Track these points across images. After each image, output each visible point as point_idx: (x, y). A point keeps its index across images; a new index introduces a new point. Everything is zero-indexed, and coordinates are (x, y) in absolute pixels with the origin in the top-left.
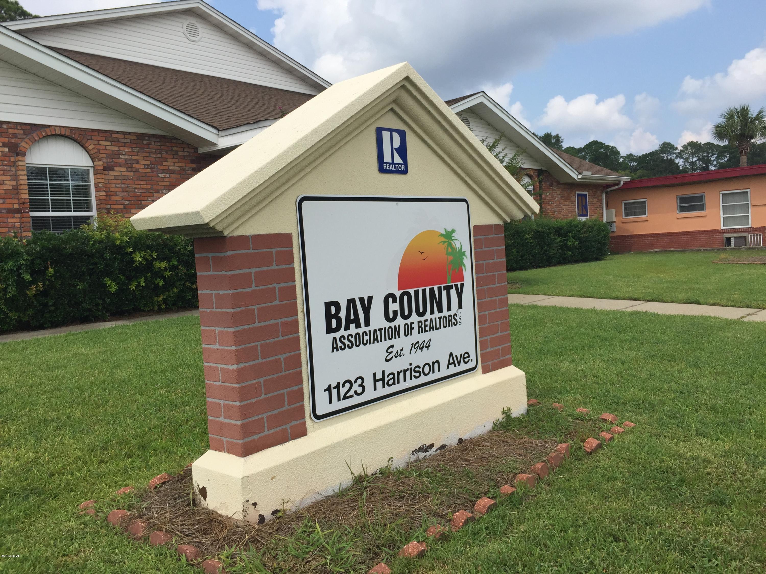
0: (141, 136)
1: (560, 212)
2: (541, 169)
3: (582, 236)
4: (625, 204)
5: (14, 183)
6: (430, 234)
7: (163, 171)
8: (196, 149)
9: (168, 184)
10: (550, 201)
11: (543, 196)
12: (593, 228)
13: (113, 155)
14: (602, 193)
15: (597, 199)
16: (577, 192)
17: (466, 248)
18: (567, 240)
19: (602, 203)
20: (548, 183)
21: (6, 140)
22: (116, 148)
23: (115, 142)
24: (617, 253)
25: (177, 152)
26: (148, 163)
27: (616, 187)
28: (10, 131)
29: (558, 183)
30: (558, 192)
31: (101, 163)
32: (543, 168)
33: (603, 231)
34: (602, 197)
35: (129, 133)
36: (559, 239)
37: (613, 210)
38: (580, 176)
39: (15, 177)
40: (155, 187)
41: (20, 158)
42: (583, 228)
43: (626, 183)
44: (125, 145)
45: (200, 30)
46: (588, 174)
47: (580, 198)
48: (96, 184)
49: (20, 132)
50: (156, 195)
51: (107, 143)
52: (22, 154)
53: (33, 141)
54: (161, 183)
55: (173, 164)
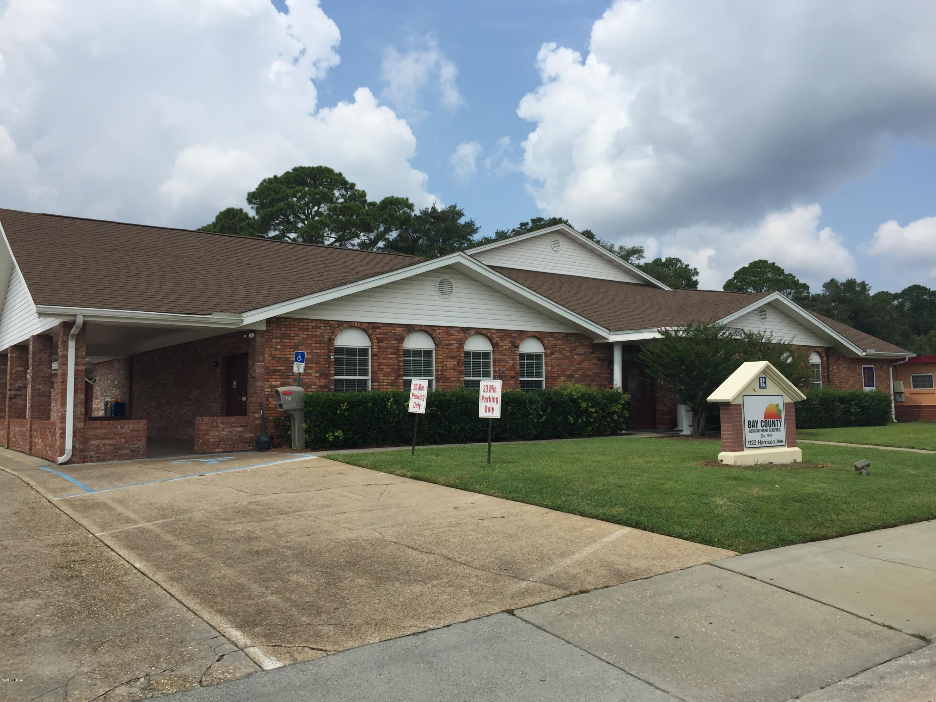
0: (567, 334)
1: (847, 382)
2: (828, 347)
3: (864, 404)
4: (913, 377)
5: (513, 362)
6: (771, 405)
7: (577, 354)
8: (593, 340)
9: (578, 362)
10: (837, 373)
11: (831, 369)
12: (874, 398)
13: (554, 346)
14: (889, 366)
15: (883, 372)
16: (863, 366)
17: (782, 409)
18: (849, 407)
19: (889, 376)
20: (835, 358)
21: (510, 340)
22: (555, 342)
23: (555, 338)
24: (904, 422)
25: (583, 342)
26: (569, 349)
27: (902, 362)
28: (513, 335)
29: (845, 358)
30: (845, 366)
31: (549, 351)
32: (830, 346)
33: (884, 401)
34: (889, 370)
35: (561, 333)
36: (842, 406)
37: (902, 382)
38: (864, 354)
39: (514, 360)
40: (572, 364)
41: (517, 349)
42: (865, 398)
43: (911, 359)
44: (559, 340)
45: (562, 243)
46: (872, 351)
47: (866, 371)
48: (545, 362)
49: (516, 335)
50: (572, 368)
51: (552, 339)
52: (517, 347)
53: (522, 340)
54: (575, 361)
55: (581, 350)
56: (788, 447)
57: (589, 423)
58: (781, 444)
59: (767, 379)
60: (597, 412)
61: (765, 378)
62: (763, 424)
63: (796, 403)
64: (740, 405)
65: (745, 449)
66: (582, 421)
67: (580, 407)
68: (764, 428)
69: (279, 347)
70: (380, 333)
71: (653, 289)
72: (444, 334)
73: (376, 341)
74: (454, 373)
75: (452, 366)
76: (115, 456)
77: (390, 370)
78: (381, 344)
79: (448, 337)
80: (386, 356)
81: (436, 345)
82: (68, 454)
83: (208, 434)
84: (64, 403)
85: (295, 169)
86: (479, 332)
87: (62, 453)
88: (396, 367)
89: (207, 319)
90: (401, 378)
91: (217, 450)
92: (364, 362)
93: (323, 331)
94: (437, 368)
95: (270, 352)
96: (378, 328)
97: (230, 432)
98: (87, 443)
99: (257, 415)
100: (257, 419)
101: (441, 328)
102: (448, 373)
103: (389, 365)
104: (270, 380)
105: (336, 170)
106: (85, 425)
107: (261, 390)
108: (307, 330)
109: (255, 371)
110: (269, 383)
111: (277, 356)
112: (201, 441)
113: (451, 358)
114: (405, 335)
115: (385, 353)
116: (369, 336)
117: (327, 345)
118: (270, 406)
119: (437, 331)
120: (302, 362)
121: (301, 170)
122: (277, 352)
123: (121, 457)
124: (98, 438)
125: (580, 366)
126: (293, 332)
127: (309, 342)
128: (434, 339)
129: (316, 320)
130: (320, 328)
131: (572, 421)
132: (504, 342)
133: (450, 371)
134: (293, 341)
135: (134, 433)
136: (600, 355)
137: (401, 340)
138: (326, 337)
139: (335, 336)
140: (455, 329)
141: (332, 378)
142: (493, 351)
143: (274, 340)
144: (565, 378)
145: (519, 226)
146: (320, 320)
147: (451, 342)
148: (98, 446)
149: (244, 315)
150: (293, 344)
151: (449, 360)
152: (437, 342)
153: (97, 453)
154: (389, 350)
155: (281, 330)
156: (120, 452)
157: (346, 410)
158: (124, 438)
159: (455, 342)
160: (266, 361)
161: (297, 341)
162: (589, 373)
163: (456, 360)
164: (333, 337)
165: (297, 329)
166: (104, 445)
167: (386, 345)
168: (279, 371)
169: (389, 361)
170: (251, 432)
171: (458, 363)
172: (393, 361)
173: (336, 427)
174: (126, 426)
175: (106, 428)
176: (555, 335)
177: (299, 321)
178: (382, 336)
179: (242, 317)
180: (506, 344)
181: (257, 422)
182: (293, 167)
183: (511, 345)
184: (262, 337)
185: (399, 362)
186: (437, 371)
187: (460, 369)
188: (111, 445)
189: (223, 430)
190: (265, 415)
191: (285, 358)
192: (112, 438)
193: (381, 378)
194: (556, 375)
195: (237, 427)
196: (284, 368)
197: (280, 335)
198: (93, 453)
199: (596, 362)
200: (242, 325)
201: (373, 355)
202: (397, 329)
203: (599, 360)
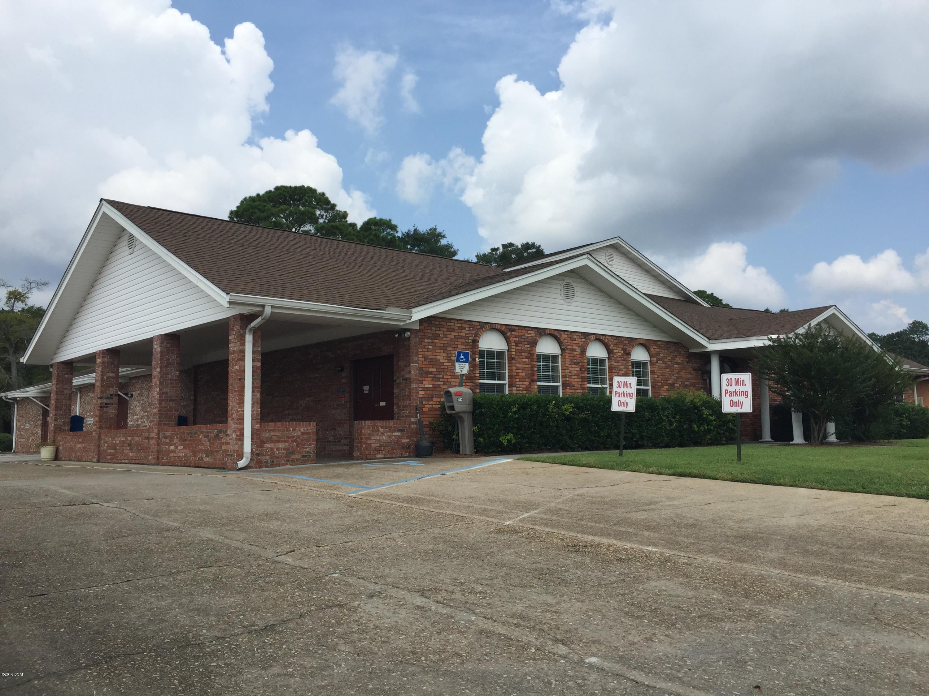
0: (668, 343)
5: (625, 370)
7: (676, 363)
8: (688, 350)
9: (677, 371)
12: (919, 412)
13: (658, 354)
14: (915, 382)
15: (910, 388)
18: (902, 420)
19: (914, 391)
21: (623, 346)
22: (658, 350)
23: (658, 346)
25: (680, 351)
26: (670, 358)
28: (625, 342)
31: (655, 359)
34: (914, 386)
35: (663, 341)
38: (900, 369)
39: (626, 367)
40: (673, 373)
41: (629, 356)
44: (662, 348)
45: (615, 257)
46: (908, 367)
48: (651, 371)
49: (627, 342)
50: (673, 377)
51: (656, 347)
52: (629, 354)
53: (633, 347)
54: (675, 371)
55: (679, 360)
57: (709, 431)
66: (704, 428)
67: (702, 415)
69: (430, 347)
70: (516, 336)
71: (695, 305)
72: (569, 339)
73: (514, 344)
74: (578, 380)
75: (576, 372)
76: (288, 461)
77: (524, 374)
78: (517, 348)
79: (572, 342)
80: (521, 360)
81: (562, 350)
82: (247, 458)
83: (370, 439)
84: (241, 402)
85: (277, 188)
86: (599, 339)
87: (241, 457)
88: (530, 372)
89: (381, 315)
90: (535, 383)
91: (378, 456)
92: (501, 366)
93: (468, 332)
94: (564, 374)
95: (422, 353)
96: (514, 330)
97: (389, 437)
98: (262, 446)
99: (413, 419)
100: (413, 423)
101: (566, 333)
102: (573, 380)
103: (523, 369)
104: (424, 382)
105: (319, 191)
106: (261, 427)
107: (416, 392)
108: (453, 330)
109: (410, 372)
110: (423, 386)
111: (430, 357)
112: (364, 446)
113: (576, 364)
114: (538, 338)
115: (520, 357)
116: (507, 339)
117: (471, 347)
118: (424, 409)
119: (563, 335)
120: (466, 362)
121: (283, 189)
122: (429, 353)
123: (293, 462)
124: (272, 442)
125: (679, 375)
126: (442, 333)
127: (456, 343)
128: (560, 343)
129: (461, 320)
130: (464, 328)
131: (696, 429)
132: (618, 349)
133: (574, 377)
134: (442, 342)
135: (306, 436)
136: (694, 365)
137: (534, 344)
138: (470, 338)
139: (479, 338)
140: (577, 334)
141: (477, 381)
142: (609, 358)
143: (426, 341)
144: (667, 387)
145: (490, 251)
146: (465, 321)
147: (575, 347)
148: (272, 449)
149: (414, 310)
150: (442, 345)
151: (573, 366)
152: (563, 347)
153: (272, 458)
154: (523, 354)
155: (432, 330)
156: (293, 457)
157: (515, 413)
158: (296, 441)
159: (577, 348)
160: (419, 362)
161: (446, 342)
162: (687, 383)
163: (579, 366)
164: (477, 338)
165: (445, 329)
166: (278, 449)
167: (520, 348)
168: (431, 373)
169: (524, 366)
170: (407, 438)
171: (581, 370)
172: (527, 366)
173: (507, 431)
174: (297, 429)
175: (279, 430)
176: (658, 343)
177: (447, 321)
178: (517, 339)
179: (411, 313)
180: (619, 352)
181: (413, 426)
182: (274, 187)
183: (623, 352)
184: (416, 337)
185: (533, 366)
186: (564, 376)
187: (583, 375)
188: (284, 449)
189: (383, 434)
190: (422, 419)
191: (436, 359)
192: (286, 442)
193: (517, 383)
194: (660, 384)
195: (395, 431)
196: (435, 370)
197: (430, 335)
198: (268, 457)
199: (692, 372)
200: (409, 321)
201: (511, 359)
202: (529, 332)
203: (694, 370)
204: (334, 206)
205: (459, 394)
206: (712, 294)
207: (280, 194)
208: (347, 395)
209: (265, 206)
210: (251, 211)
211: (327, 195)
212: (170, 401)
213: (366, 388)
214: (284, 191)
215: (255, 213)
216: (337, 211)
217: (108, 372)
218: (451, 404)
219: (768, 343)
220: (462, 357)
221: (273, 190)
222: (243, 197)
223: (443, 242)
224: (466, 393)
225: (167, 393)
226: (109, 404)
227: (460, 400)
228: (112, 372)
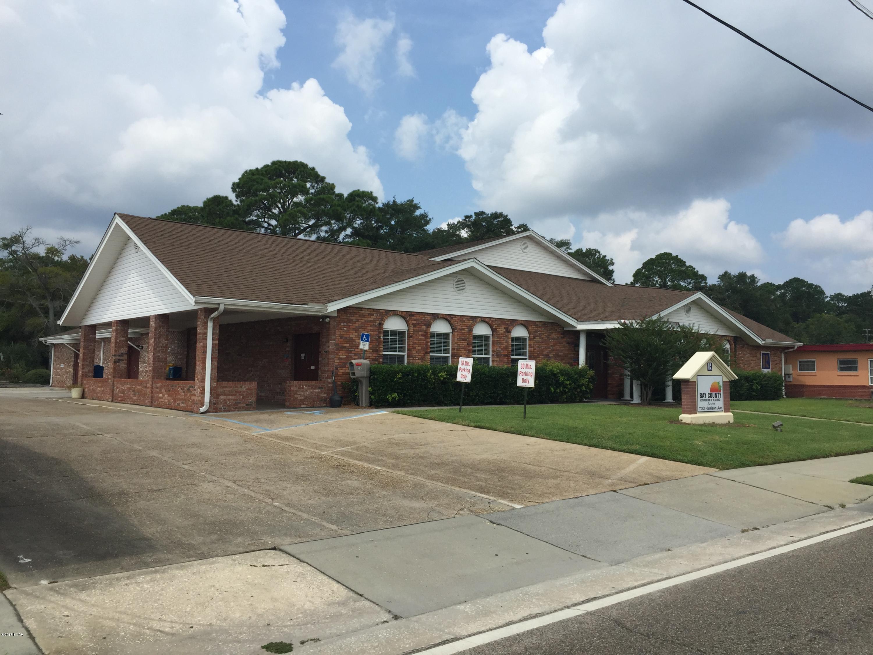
0: (545, 323)
1: (749, 365)
2: (736, 336)
3: (763, 383)
4: (800, 362)
5: (506, 344)
6: (715, 382)
7: (552, 339)
8: (563, 328)
9: (552, 344)
10: (742, 357)
11: (737, 354)
12: (771, 378)
13: (536, 332)
14: (781, 353)
15: (777, 357)
16: (762, 352)
17: (722, 386)
18: (753, 385)
19: (781, 360)
20: (741, 345)
21: (505, 326)
22: (537, 329)
23: (537, 326)
24: (791, 397)
25: (556, 329)
26: (546, 335)
27: (792, 350)
28: (507, 322)
29: (748, 345)
30: (748, 352)
31: (533, 335)
32: (738, 336)
33: (778, 380)
34: (781, 355)
35: (541, 322)
36: (747, 384)
37: (791, 366)
38: (764, 342)
39: (507, 342)
40: (548, 346)
41: (509, 334)
42: (764, 378)
43: (799, 347)
44: (540, 327)
46: (769, 341)
47: (764, 356)
48: (529, 344)
49: (509, 323)
50: (548, 349)
51: (534, 326)
52: (510, 332)
53: (514, 327)
54: (550, 344)
55: (555, 336)
56: (725, 412)
57: (564, 392)
58: (720, 410)
59: (713, 364)
60: (570, 384)
61: (711, 363)
62: (709, 395)
63: (731, 382)
64: (695, 382)
65: (697, 412)
66: (560, 390)
67: (559, 380)
68: (710, 398)
69: (345, 329)
70: (415, 320)
71: (599, 285)
72: (459, 321)
73: (412, 326)
74: (465, 352)
75: (463, 346)
76: (236, 408)
77: (420, 348)
78: (415, 328)
79: (461, 323)
80: (418, 337)
81: (453, 329)
82: (207, 405)
83: (296, 394)
84: (204, 368)
85: (274, 163)
86: (484, 320)
87: (202, 405)
88: (424, 346)
89: (304, 308)
90: (428, 355)
91: (303, 406)
92: (402, 342)
93: (376, 317)
94: (453, 347)
95: (339, 333)
96: (413, 315)
97: (312, 392)
98: (218, 398)
99: (330, 380)
100: (329, 383)
101: (456, 317)
102: (461, 352)
103: (420, 344)
104: (339, 354)
105: (310, 165)
106: (217, 384)
107: (333, 361)
108: (364, 316)
109: (329, 347)
110: (338, 357)
111: (344, 336)
112: (292, 399)
113: (463, 340)
114: (432, 321)
115: (417, 335)
116: (407, 322)
117: (377, 328)
118: (339, 373)
119: (454, 319)
120: (367, 341)
121: (279, 164)
122: (344, 333)
123: (240, 409)
124: (225, 395)
125: (554, 348)
126: (355, 318)
127: (366, 325)
128: (451, 325)
129: (370, 309)
130: (373, 315)
131: (553, 391)
132: (500, 328)
133: (462, 350)
134: (355, 325)
135: (249, 392)
136: (568, 340)
137: (429, 325)
138: (377, 322)
139: (384, 322)
140: (466, 317)
141: (381, 353)
142: (492, 335)
143: (342, 324)
144: (543, 357)
145: (464, 218)
146: (374, 309)
147: (463, 328)
148: (225, 400)
149: (329, 305)
150: (355, 327)
151: (462, 341)
152: (453, 328)
153: (224, 406)
154: (420, 333)
155: (347, 316)
156: (240, 405)
157: (400, 378)
158: (242, 395)
159: (466, 328)
160: (336, 340)
161: (358, 325)
162: (560, 354)
163: (466, 342)
164: (382, 322)
165: (358, 316)
166: (229, 400)
167: (418, 329)
168: (345, 347)
169: (420, 341)
170: (325, 393)
171: (468, 344)
172: (423, 342)
173: (393, 391)
174: (243, 386)
175: (230, 387)
176: (537, 323)
177: (359, 309)
178: (415, 322)
179: (327, 306)
180: (501, 330)
181: (329, 386)
182: (271, 161)
183: (505, 330)
184: (334, 321)
185: (427, 342)
186: (453, 349)
187: (469, 348)
188: (234, 400)
189: (307, 391)
190: (336, 381)
191: (349, 337)
192: (235, 395)
193: (414, 354)
194: (537, 355)
195: (315, 389)
196: (348, 345)
197: (346, 320)
198: (221, 405)
199: (566, 345)
200: (326, 312)
201: (409, 337)
202: (426, 316)
203: (567, 343)
204: (323, 179)
205: (358, 365)
206: (677, 256)
207: (276, 168)
208: (290, 360)
209: (262, 179)
210: (250, 183)
211: (317, 169)
212: (161, 362)
213: (303, 355)
214: (280, 166)
215: (254, 185)
216: (326, 183)
217: (120, 337)
218: (353, 371)
219: (618, 326)
220: (365, 337)
221: (270, 164)
222: (245, 170)
223: (418, 213)
224: (364, 364)
225: (159, 356)
226: (121, 360)
227: (360, 368)
228: (123, 337)
